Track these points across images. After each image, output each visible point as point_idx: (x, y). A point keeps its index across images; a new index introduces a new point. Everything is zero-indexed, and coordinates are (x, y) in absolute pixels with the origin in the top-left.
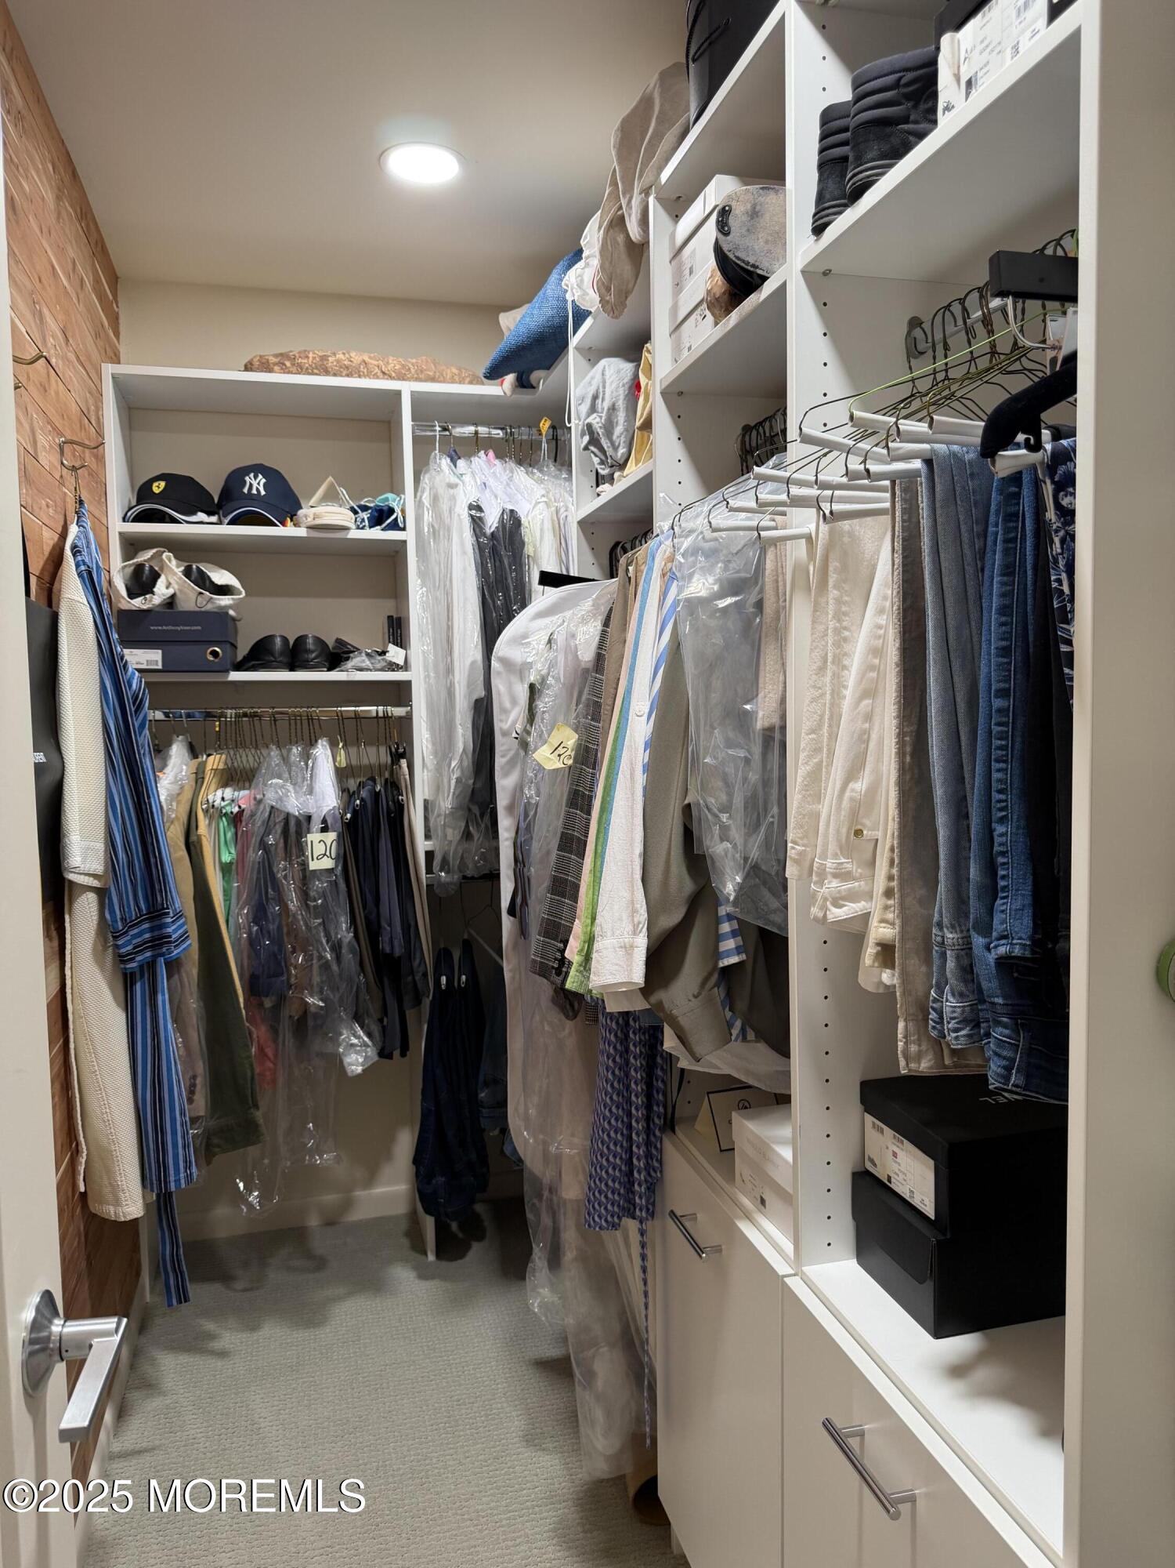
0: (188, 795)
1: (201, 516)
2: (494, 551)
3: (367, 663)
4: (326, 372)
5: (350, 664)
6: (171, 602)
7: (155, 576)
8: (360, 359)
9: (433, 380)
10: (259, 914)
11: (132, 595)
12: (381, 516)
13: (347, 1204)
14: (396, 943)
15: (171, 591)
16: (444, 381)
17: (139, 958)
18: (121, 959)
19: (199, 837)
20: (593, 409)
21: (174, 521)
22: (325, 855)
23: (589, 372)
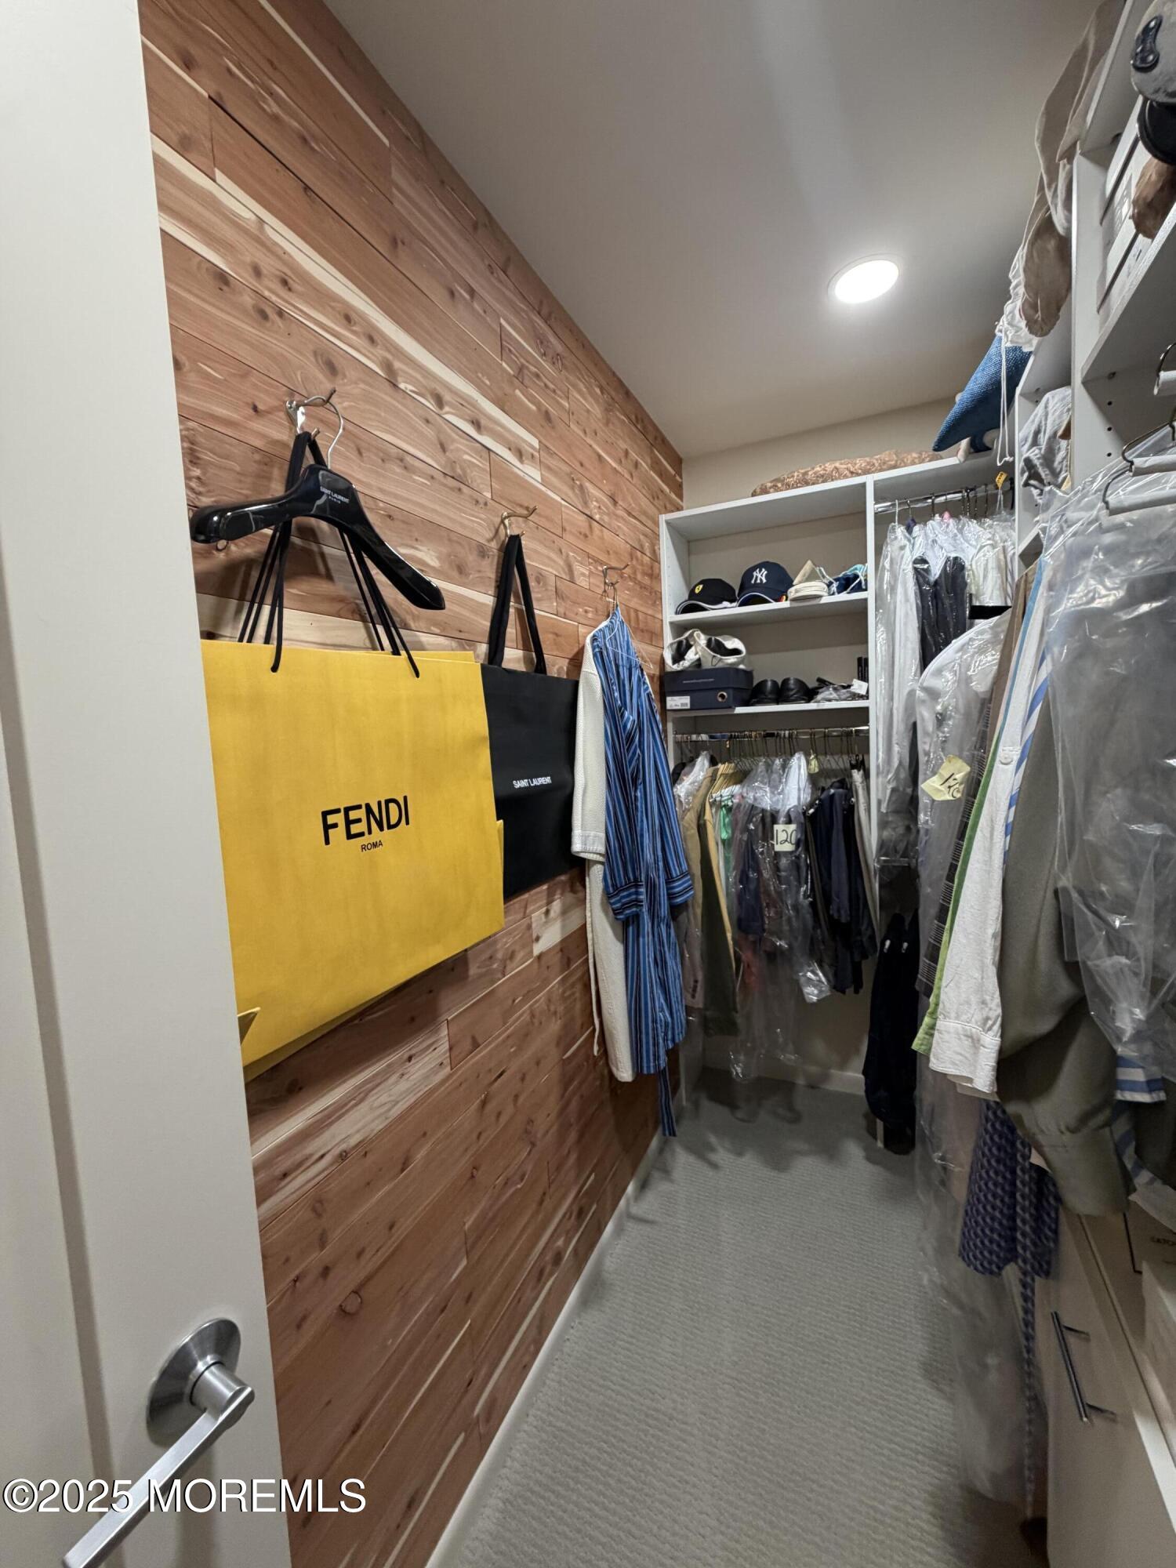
0: (703, 791)
1: (726, 604)
2: (936, 596)
3: (834, 695)
4: (807, 483)
5: (819, 697)
6: (698, 663)
7: (689, 646)
8: (833, 466)
9: (895, 467)
10: (743, 878)
11: (674, 663)
12: (847, 583)
13: (825, 1077)
14: (842, 912)
15: (697, 656)
16: (906, 465)
17: (627, 912)
18: (616, 912)
19: (705, 821)
20: (1035, 443)
21: (704, 609)
22: (786, 841)
23: (1034, 410)
